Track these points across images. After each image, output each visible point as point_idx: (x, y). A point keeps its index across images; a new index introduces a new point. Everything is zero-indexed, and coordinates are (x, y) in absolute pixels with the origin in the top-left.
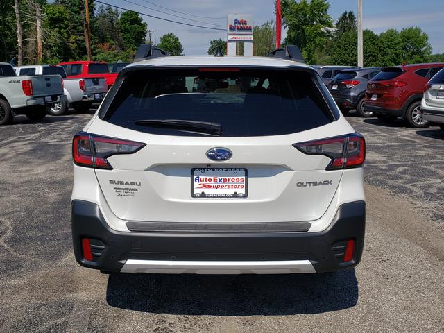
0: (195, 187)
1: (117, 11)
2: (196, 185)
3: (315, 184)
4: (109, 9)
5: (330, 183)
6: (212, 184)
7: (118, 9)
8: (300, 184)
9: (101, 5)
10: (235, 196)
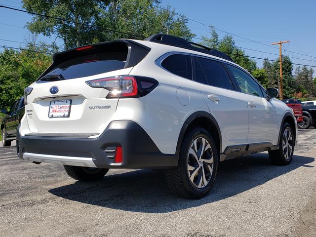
0: (50, 111)
1: (311, 69)
2: (51, 110)
3: (100, 108)
4: (305, 69)
5: (109, 107)
6: (57, 110)
7: (312, 68)
8: (91, 108)
9: (298, 66)
10: (64, 116)
